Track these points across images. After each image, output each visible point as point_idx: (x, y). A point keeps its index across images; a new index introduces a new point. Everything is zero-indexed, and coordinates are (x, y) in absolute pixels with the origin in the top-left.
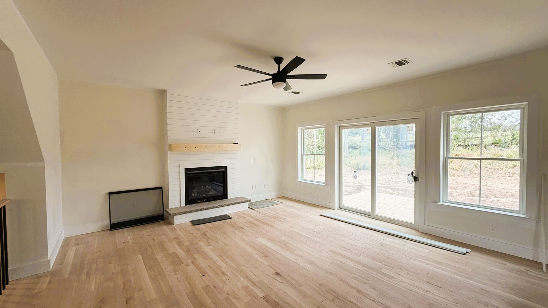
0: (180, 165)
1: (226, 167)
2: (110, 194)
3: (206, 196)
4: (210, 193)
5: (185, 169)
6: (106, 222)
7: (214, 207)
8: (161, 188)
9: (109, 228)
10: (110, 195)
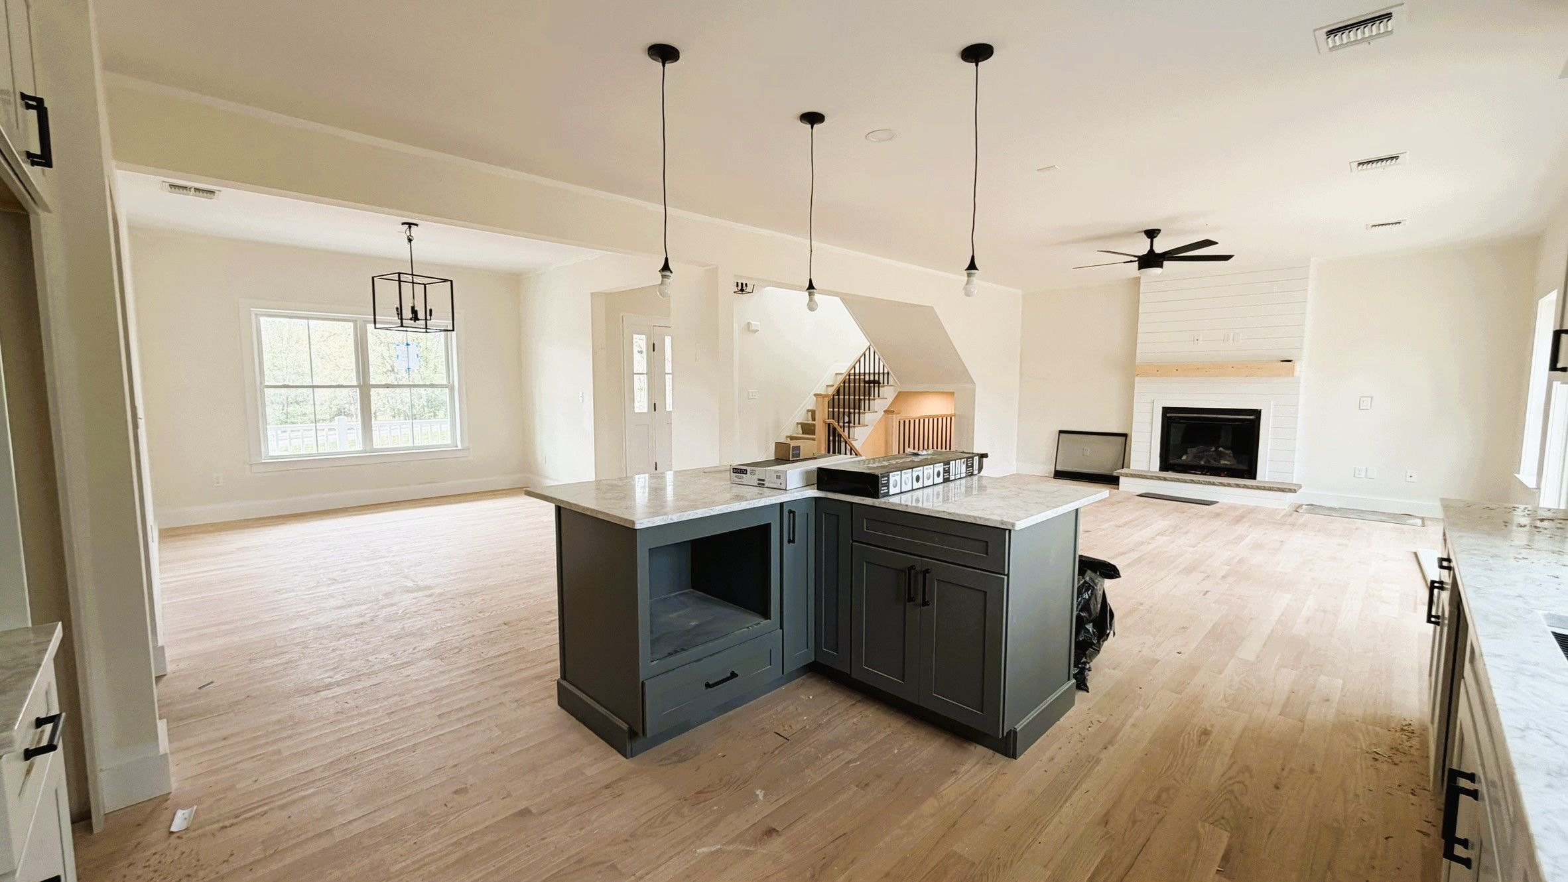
0: (1153, 400)
1: (1257, 413)
2: (1061, 432)
3: (1207, 465)
4: (1223, 462)
5: (1164, 408)
6: (1051, 470)
7: (1238, 486)
8: (1125, 435)
9: (1053, 476)
10: (1061, 434)
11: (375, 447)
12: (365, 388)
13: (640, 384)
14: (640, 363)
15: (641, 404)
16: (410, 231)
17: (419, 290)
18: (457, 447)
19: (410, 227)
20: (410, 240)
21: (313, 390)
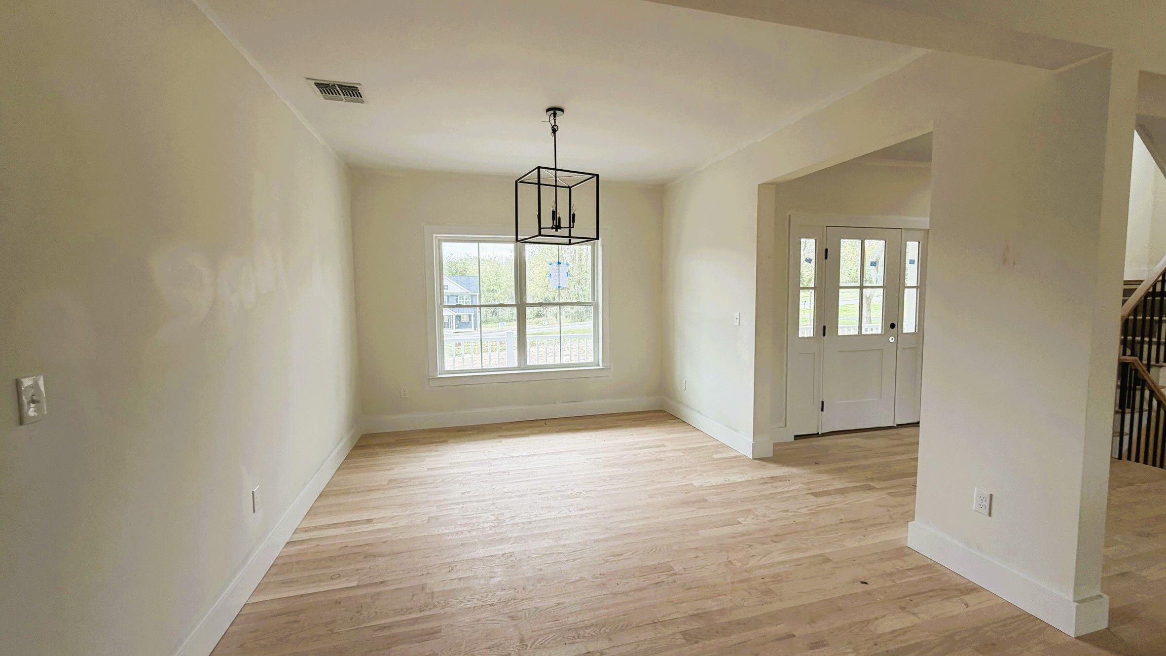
11: (528, 364)
12: (521, 306)
13: (807, 303)
14: (808, 273)
15: (806, 327)
16: (555, 120)
17: (563, 194)
18: (599, 365)
19: (555, 115)
20: (554, 131)
21: (480, 309)
